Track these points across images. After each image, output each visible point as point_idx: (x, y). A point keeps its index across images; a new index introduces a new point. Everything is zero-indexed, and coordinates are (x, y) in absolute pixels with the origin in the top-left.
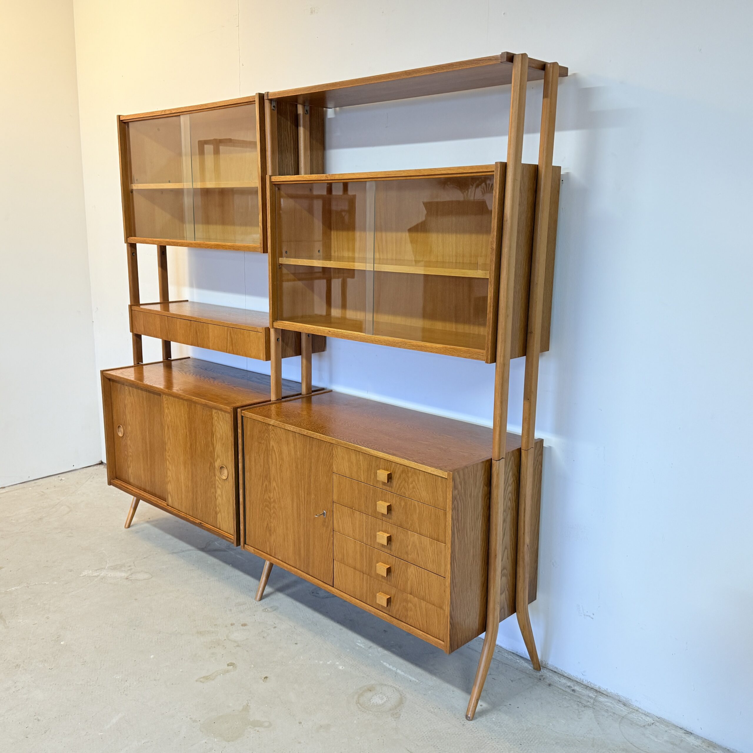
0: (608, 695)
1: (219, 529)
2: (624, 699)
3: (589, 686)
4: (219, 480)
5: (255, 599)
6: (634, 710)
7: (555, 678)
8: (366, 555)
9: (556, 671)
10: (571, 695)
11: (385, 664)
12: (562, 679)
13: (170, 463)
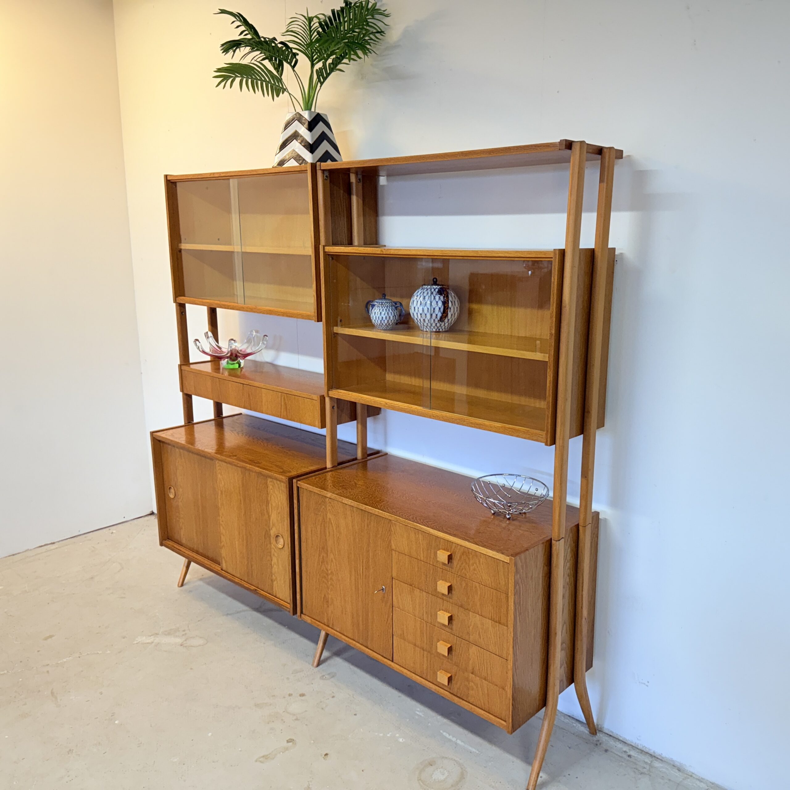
0: (663, 760)
1: (275, 597)
2: (679, 764)
3: (645, 750)
4: (274, 548)
5: (313, 665)
6: (689, 775)
7: (611, 743)
8: (426, 633)
9: (611, 734)
10: (628, 761)
11: (444, 734)
12: (617, 743)
13: (223, 528)
